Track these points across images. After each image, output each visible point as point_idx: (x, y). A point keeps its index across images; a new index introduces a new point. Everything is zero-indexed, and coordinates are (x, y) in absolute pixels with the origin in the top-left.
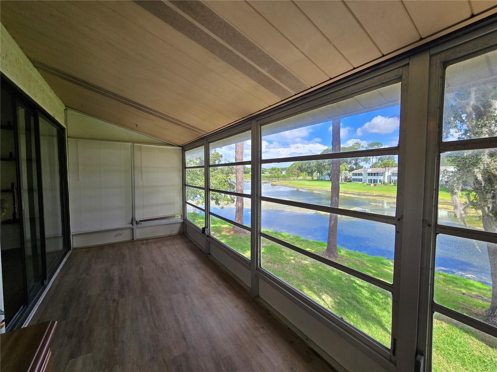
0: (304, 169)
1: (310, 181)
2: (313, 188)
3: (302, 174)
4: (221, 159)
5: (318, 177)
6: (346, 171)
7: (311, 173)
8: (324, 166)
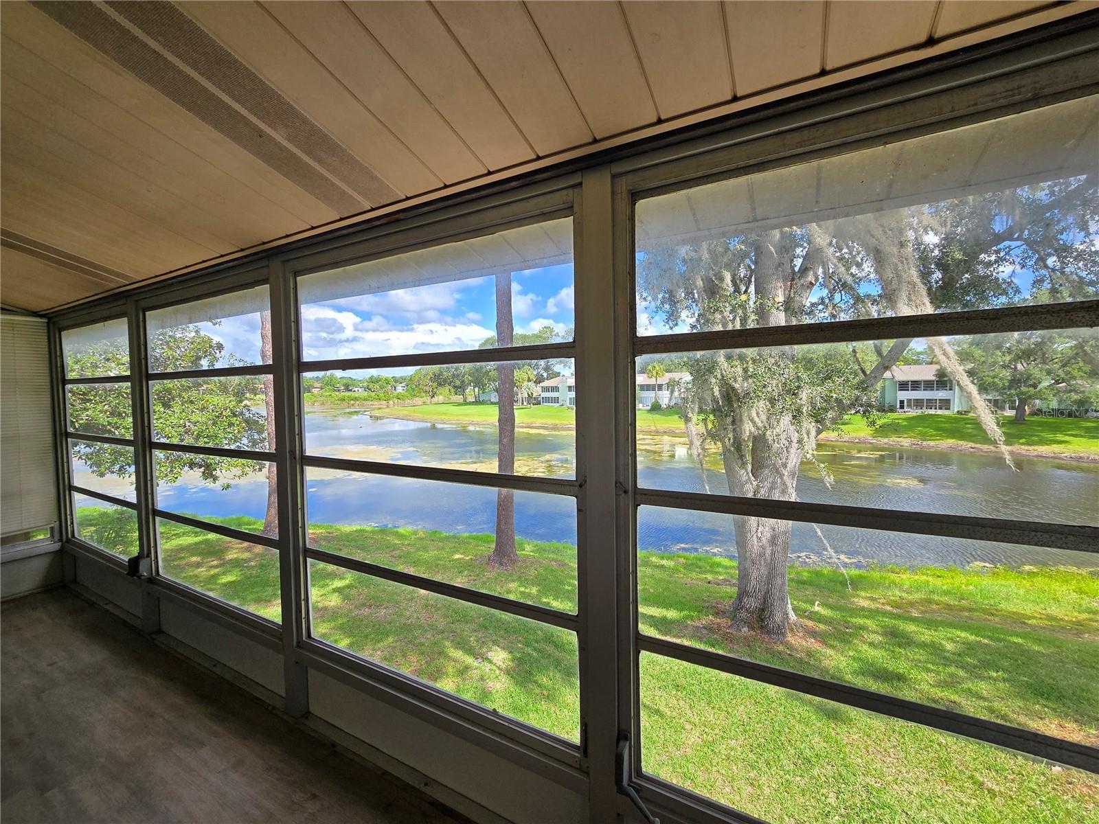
0: (445, 381)
1: (460, 404)
2: (465, 420)
3: (441, 390)
4: (218, 355)
5: (476, 398)
6: (530, 383)
7: (460, 389)
8: (487, 373)
